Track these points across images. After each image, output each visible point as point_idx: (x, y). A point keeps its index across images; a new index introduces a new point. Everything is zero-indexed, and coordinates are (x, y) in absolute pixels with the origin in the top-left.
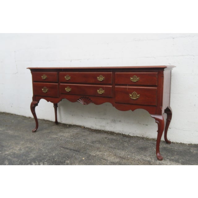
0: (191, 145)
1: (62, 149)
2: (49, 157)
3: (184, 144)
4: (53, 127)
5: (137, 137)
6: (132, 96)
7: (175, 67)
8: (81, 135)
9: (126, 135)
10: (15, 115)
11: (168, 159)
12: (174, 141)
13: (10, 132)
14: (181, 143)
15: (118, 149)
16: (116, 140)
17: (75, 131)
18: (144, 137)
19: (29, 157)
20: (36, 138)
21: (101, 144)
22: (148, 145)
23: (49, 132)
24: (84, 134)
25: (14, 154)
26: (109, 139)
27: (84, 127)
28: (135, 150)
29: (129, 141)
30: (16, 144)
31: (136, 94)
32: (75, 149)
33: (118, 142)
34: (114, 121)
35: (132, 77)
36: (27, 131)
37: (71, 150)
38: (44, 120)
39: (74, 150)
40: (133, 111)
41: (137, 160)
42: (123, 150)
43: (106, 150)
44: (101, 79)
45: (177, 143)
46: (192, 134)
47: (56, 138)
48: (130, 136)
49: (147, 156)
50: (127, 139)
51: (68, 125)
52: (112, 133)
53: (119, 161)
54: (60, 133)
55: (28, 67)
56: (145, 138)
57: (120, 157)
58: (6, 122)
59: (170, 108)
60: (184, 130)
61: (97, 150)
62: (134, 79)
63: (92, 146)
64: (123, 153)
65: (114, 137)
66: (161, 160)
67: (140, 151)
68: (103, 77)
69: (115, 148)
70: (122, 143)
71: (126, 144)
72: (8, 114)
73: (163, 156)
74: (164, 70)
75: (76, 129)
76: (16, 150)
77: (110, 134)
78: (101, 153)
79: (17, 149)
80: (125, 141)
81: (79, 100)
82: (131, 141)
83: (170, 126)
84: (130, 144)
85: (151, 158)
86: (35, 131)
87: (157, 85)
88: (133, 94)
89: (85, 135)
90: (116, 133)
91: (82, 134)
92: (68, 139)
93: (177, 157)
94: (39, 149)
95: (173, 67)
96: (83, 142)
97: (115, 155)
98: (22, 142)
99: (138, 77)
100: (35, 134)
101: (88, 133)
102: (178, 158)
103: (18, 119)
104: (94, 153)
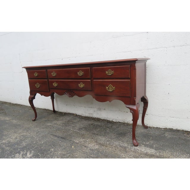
0: (166, 130)
1: (51, 136)
2: (38, 145)
3: (159, 128)
4: (51, 115)
5: (119, 122)
6: (109, 89)
7: (150, 59)
8: (71, 123)
9: (110, 121)
10: (24, 106)
11: (143, 144)
12: (151, 126)
13: (15, 122)
14: (157, 128)
15: (100, 135)
16: (100, 126)
17: (68, 118)
18: (125, 122)
19: (20, 146)
20: (33, 126)
21: (87, 130)
22: (128, 130)
23: (46, 121)
24: (75, 121)
25: (9, 142)
26: (94, 126)
27: (76, 115)
28: (115, 136)
29: (111, 127)
30: (15, 132)
31: (112, 87)
32: (62, 136)
33: (102, 128)
34: (100, 109)
35: (107, 71)
36: (28, 120)
37: (59, 137)
38: (45, 109)
39: (62, 138)
40: (110, 102)
41: (115, 146)
42: (104, 136)
43: (89, 137)
44: (80, 74)
45: (154, 128)
46: (167, 119)
47: (50, 125)
48: (113, 122)
49: (124, 142)
50: (110, 125)
51: (64, 113)
52: (98, 120)
53: (98, 148)
54: (55, 121)
55: (23, 67)
56: (126, 124)
57: (100, 143)
58: (15, 112)
59: (145, 98)
60: (160, 116)
61: (82, 137)
62: (109, 73)
63: (78, 133)
64: (104, 139)
65: (99, 124)
66: (136, 146)
67: (119, 136)
68: (83, 72)
69: (97, 134)
70: (105, 129)
71: (108, 130)
72: (19, 105)
73: (139, 142)
74: (136, 63)
75: (68, 117)
76: (12, 139)
77: (97, 120)
78: (84, 140)
79: (14, 138)
80: (108, 127)
81: (66, 93)
82: (113, 127)
83: (146, 113)
84: (111, 130)
85: (128, 144)
86: (35, 120)
87: (130, 77)
88: (109, 86)
89: (75, 123)
90: (102, 119)
91: (73, 121)
92: (60, 127)
93: (152, 142)
94: (32, 137)
95: (148, 59)
96: (72, 129)
97: (96, 142)
98: (20, 131)
99: (112, 71)
100: (34, 122)
101: (79, 120)
102: (153, 144)
103: (26, 109)
104: (78, 140)
